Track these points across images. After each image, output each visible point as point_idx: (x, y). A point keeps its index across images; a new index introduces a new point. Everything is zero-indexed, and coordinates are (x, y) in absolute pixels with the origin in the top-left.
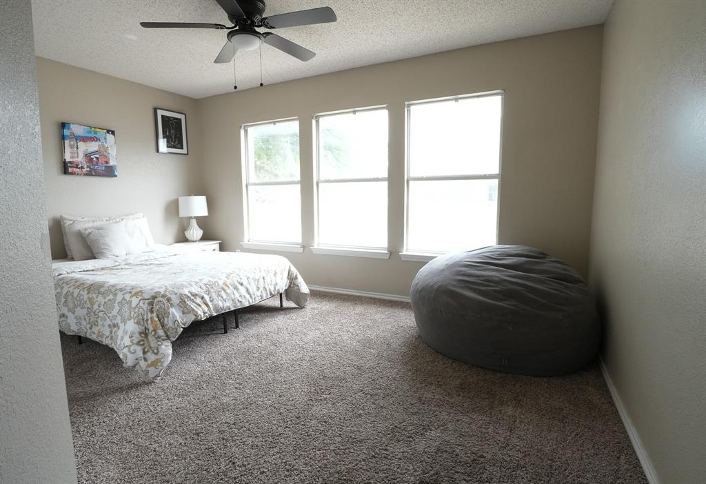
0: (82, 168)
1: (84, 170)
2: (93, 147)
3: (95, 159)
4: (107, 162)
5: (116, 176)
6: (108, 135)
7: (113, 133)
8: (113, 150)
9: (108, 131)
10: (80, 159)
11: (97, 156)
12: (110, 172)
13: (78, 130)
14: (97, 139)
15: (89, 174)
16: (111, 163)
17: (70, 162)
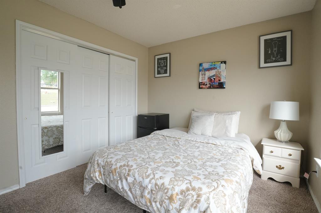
0: (206, 85)
1: (207, 86)
2: (212, 73)
3: (213, 80)
4: (219, 80)
5: (224, 88)
6: (221, 64)
7: (225, 62)
8: (224, 73)
9: (222, 62)
10: (206, 80)
11: (214, 77)
12: (221, 86)
13: (206, 66)
14: (215, 68)
15: (210, 88)
16: (222, 81)
17: (201, 83)
